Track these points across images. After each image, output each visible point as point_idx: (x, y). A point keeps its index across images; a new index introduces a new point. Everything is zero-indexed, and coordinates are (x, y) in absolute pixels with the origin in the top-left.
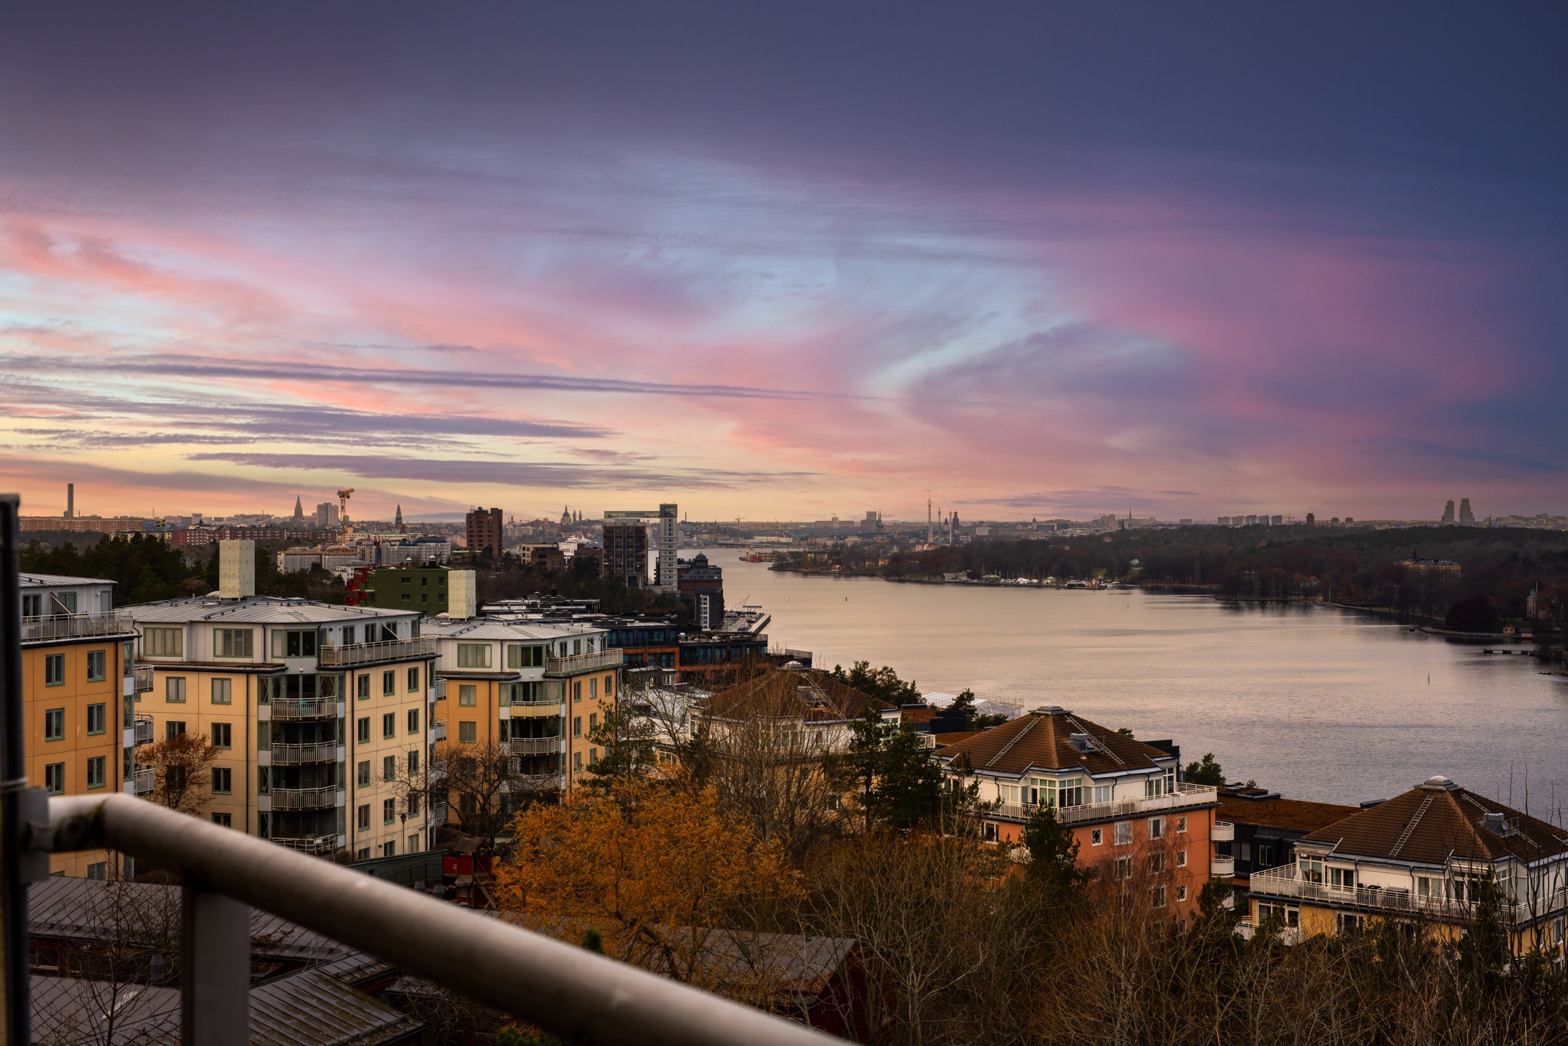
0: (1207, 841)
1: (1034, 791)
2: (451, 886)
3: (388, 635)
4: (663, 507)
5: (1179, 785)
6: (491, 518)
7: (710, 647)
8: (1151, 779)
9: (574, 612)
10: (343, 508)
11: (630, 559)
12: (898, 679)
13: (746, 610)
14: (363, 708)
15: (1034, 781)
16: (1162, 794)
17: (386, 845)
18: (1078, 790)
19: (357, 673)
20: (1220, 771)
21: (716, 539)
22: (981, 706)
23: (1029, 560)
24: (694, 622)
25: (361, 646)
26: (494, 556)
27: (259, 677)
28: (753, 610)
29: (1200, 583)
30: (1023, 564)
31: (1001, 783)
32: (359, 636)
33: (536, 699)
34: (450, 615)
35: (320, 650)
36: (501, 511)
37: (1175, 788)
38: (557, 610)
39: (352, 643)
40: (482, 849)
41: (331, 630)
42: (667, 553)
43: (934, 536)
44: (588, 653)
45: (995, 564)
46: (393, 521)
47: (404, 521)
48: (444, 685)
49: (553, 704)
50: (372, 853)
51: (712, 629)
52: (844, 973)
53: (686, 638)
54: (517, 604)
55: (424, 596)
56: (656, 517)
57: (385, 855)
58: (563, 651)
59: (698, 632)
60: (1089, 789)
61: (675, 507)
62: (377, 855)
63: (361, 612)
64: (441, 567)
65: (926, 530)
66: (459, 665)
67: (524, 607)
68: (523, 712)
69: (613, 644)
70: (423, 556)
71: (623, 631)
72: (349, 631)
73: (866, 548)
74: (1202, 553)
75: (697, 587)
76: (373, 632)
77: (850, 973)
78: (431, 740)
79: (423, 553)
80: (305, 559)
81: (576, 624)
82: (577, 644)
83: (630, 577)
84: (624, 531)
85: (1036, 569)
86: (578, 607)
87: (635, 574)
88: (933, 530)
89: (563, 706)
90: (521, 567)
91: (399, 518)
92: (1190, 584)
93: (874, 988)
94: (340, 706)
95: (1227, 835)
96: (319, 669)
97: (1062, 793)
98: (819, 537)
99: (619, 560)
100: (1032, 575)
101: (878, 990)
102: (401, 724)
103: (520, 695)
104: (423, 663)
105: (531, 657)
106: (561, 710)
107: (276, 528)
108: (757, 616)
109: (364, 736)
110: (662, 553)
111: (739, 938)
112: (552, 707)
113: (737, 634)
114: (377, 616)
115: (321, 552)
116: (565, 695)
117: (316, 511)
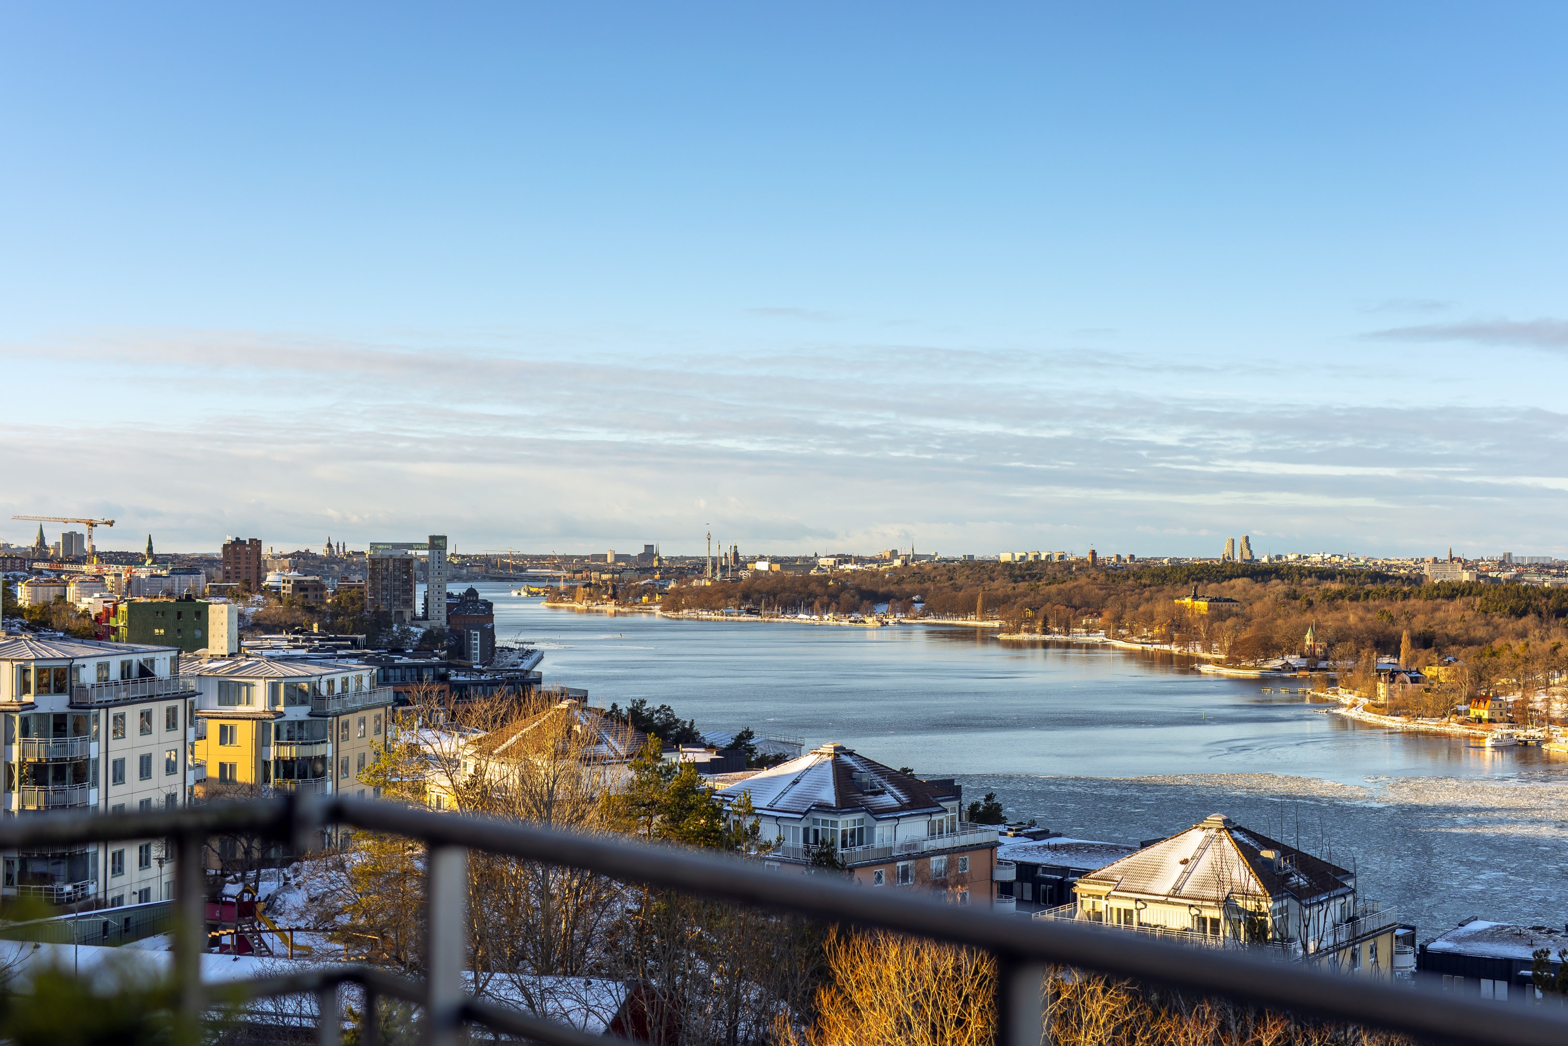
0: (989, 881)
1: (816, 831)
2: (213, 933)
3: (145, 672)
4: (433, 538)
5: (961, 824)
6: (248, 549)
7: (482, 685)
8: (933, 818)
9: (339, 647)
10: (90, 537)
11: (397, 593)
12: (676, 717)
13: (517, 646)
14: (118, 749)
15: (815, 821)
16: (945, 834)
17: (140, 892)
18: (861, 830)
19: (113, 711)
20: (1001, 810)
21: (487, 572)
22: (760, 745)
23: (810, 595)
24: (464, 659)
25: (117, 684)
26: (252, 589)
27: (6, 716)
28: (525, 646)
29: (983, 621)
30: (803, 599)
31: (782, 823)
32: (115, 673)
33: (300, 739)
34: (211, 651)
35: (71, 687)
36: (260, 541)
37: (958, 827)
38: (321, 646)
39: (107, 679)
40: (246, 894)
41: (84, 666)
42: (436, 586)
43: (712, 571)
44: (357, 690)
45: (775, 599)
46: (144, 552)
47: (155, 552)
48: (205, 726)
49: (318, 743)
50: (126, 900)
51: (484, 666)
52: (626, 1016)
53: (457, 675)
54: (278, 639)
55: (179, 631)
56: (425, 549)
57: (140, 902)
58: (331, 691)
59: (469, 669)
60: (871, 829)
61: (444, 538)
62: (131, 902)
63: (117, 648)
64: (198, 600)
65: (704, 565)
66: (219, 705)
67: (286, 643)
68: (287, 752)
69: (382, 680)
70: (177, 588)
71: (391, 667)
72: (103, 667)
73: (643, 583)
74: (984, 590)
75: (467, 622)
76: (129, 668)
77: (632, 1016)
78: (190, 781)
79: (177, 585)
80: (49, 591)
81: (341, 660)
82: (345, 682)
83: (397, 612)
84: (391, 564)
85: (817, 604)
86: (343, 643)
87: (402, 609)
88: (712, 564)
89: (330, 746)
90: (280, 600)
91: (150, 549)
92: (972, 621)
93: (656, 1031)
94: (93, 746)
95: (1009, 875)
96: (72, 708)
97: (844, 833)
98: (595, 571)
99: (385, 593)
100: (812, 611)
101: (660, 1034)
102: (158, 767)
103: (284, 735)
104: (182, 701)
105: (296, 696)
106: (327, 750)
107: (17, 558)
108: (529, 653)
109: (119, 777)
110: (431, 586)
111: (521, 981)
112: (318, 746)
113: (509, 671)
114: (134, 652)
115: (65, 584)
116: (331, 736)
117: (61, 541)
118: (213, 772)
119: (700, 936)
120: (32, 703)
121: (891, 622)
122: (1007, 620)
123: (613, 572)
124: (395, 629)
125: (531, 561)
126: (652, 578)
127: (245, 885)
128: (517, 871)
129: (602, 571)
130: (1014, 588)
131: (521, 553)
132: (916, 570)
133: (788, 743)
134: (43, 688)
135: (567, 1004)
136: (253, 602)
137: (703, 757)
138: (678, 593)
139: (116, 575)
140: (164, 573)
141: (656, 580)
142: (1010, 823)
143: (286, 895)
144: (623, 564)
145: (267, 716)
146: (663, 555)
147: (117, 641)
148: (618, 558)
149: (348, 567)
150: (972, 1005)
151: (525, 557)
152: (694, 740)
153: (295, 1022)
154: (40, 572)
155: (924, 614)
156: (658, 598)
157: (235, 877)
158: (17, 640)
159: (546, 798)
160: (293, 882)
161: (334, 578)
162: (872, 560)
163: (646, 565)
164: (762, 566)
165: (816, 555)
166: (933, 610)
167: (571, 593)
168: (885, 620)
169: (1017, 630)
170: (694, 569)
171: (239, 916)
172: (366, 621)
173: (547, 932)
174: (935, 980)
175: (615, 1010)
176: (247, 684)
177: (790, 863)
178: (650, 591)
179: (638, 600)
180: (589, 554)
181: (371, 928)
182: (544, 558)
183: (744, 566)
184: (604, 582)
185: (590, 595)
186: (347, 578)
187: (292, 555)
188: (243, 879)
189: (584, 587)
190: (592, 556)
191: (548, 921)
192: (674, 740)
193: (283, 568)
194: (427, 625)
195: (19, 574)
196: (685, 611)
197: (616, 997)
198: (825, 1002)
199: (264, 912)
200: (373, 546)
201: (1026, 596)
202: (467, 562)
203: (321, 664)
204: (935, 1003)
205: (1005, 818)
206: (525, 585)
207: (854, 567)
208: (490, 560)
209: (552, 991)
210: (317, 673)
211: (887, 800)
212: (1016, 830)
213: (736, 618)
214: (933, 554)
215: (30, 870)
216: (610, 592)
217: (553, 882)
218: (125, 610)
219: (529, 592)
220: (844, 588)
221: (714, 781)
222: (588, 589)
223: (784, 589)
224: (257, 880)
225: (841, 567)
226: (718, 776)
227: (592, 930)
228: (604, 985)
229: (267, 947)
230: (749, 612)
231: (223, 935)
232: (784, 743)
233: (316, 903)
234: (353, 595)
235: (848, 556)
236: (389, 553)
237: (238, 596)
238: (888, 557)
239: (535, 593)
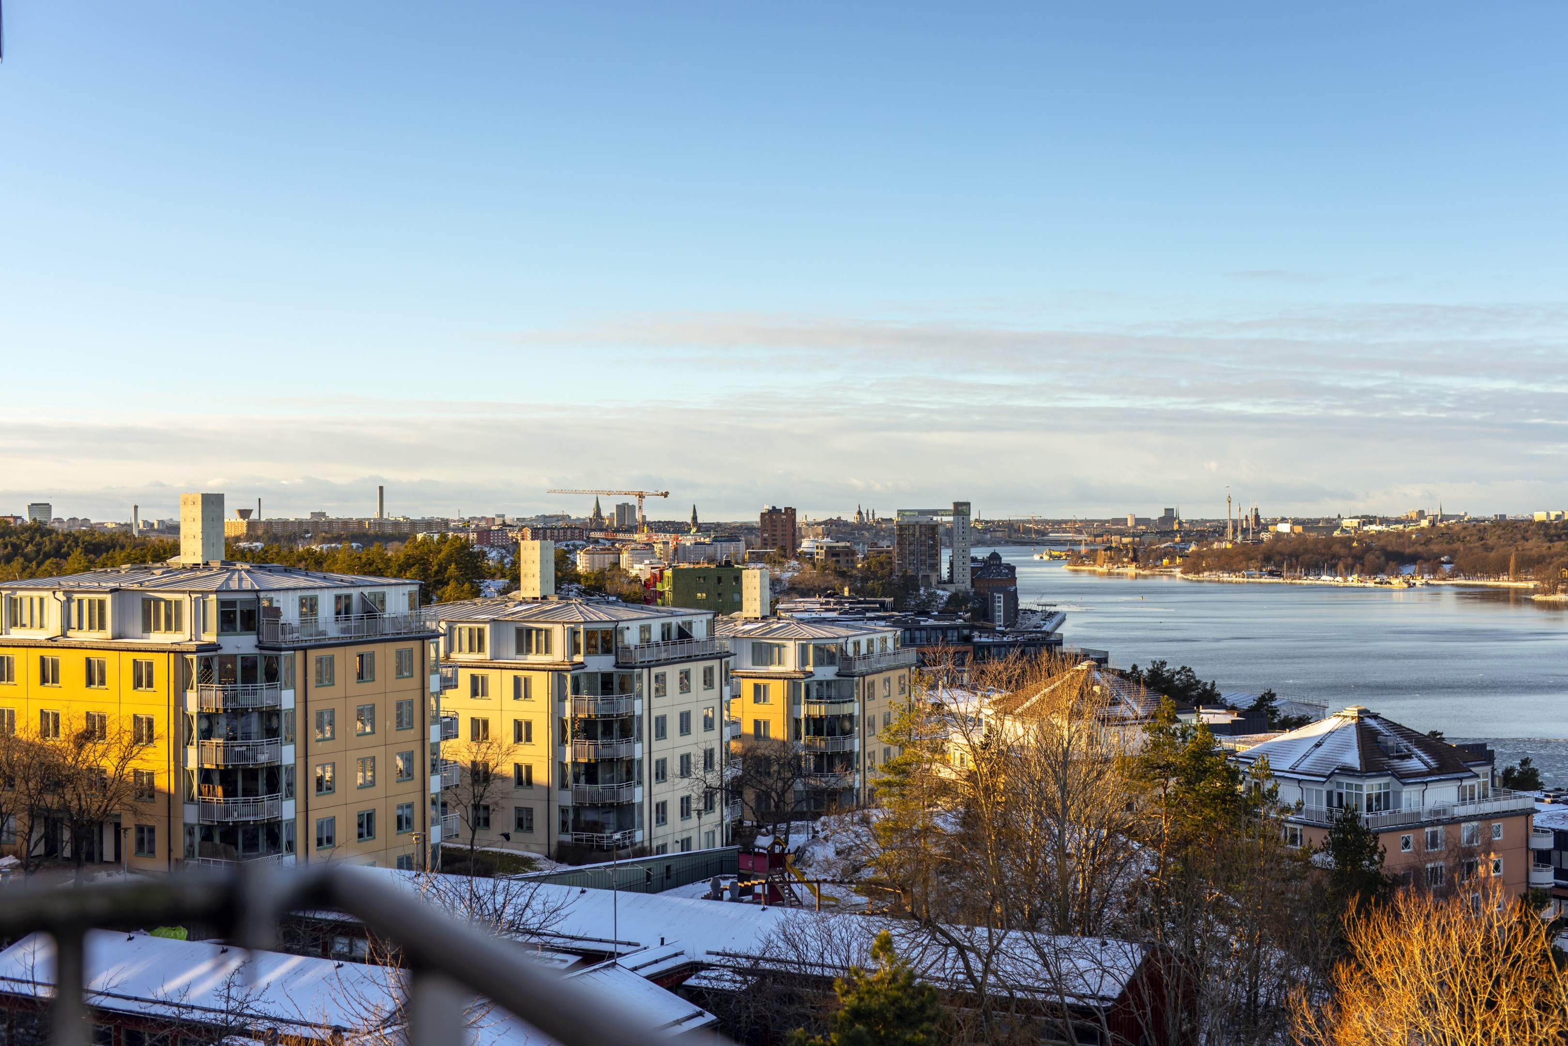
0: (1524, 850)
1: (1340, 795)
2: (746, 883)
3: (684, 634)
4: (957, 505)
5: (1494, 790)
6: (784, 517)
7: (1004, 646)
8: (1464, 783)
9: (867, 610)
10: (640, 508)
11: (924, 558)
12: (1197, 679)
13: (1040, 609)
14: (660, 705)
15: (1339, 785)
16: (1476, 799)
17: (682, 841)
18: (1387, 794)
19: (655, 671)
20: (1537, 776)
21: (1010, 537)
22: (1284, 707)
23: (1333, 556)
24: (988, 621)
25: (658, 645)
26: (788, 555)
27: (559, 675)
28: (1047, 608)
29: (1516, 581)
30: (1326, 561)
31: (1305, 786)
32: (656, 635)
33: (829, 698)
34: (744, 614)
35: (617, 648)
36: (795, 510)
37: (1490, 793)
38: (850, 609)
39: (649, 641)
40: (777, 846)
41: (628, 628)
42: (961, 551)
43: (1233, 534)
44: (882, 651)
45: (1297, 561)
46: (689, 521)
47: (699, 521)
48: (739, 684)
49: (846, 702)
50: (669, 848)
51: (1006, 627)
52: (1142, 978)
53: (980, 637)
54: (811, 603)
55: (719, 595)
56: (950, 515)
57: (682, 851)
58: (857, 650)
59: (992, 631)
60: (1398, 794)
61: (968, 504)
62: (674, 851)
63: (657, 611)
64: (736, 566)
65: (1225, 527)
66: (754, 664)
67: (818, 606)
68: (817, 710)
69: (906, 642)
70: (719, 555)
71: (917, 629)
72: (645, 629)
73: (1163, 546)
74: (1517, 550)
75: (991, 585)
76: (669, 630)
77: (1149, 978)
78: (727, 737)
79: (719, 552)
80: (604, 558)
81: (869, 623)
82: (870, 642)
83: (924, 576)
84: (917, 530)
85: (1341, 566)
86: (872, 606)
87: (928, 572)
88: (1233, 526)
89: (857, 705)
90: (814, 565)
91: (695, 518)
92: (1505, 582)
93: (1173, 994)
94: (638, 703)
95: (1547, 843)
96: (617, 667)
97: (1369, 797)
98: (1115, 534)
99: (912, 558)
100: (1336, 573)
101: (1177, 997)
102: (697, 723)
103: (814, 693)
104: (718, 661)
105: (824, 656)
106: (855, 708)
107: (576, 528)
108: (1051, 615)
109: (661, 733)
110: (956, 551)
111: (1035, 940)
112: (846, 705)
113: (1031, 632)
114: (673, 615)
115: (619, 552)
116: (858, 694)
117: (615, 512)
118: (748, 728)
119: (1219, 899)
120: (582, 663)
121: (1418, 583)
122: (1542, 580)
123: (1134, 535)
124: (922, 592)
125: (1053, 526)
126: (1173, 541)
127: (776, 838)
128: (1034, 830)
129: (1122, 534)
130: (1550, 548)
131: (1043, 518)
132: (1445, 531)
133: (1312, 705)
134: (591, 650)
135: (1082, 964)
136: (789, 567)
137: (1223, 718)
138: (1199, 555)
139: (664, 543)
140: (707, 540)
141: (1177, 543)
142: (1547, 788)
143: (815, 848)
144: (1144, 527)
145: (797, 675)
146: (1183, 517)
147: (663, 605)
148: (1138, 521)
149: (877, 533)
150: (1504, 987)
151: (1047, 522)
152: (1216, 702)
153: (817, 971)
154: (596, 541)
155: (1453, 575)
156: (1178, 560)
157: (767, 830)
158: (568, 605)
159: (1060, 758)
160: (821, 835)
161: (864, 544)
162: (1398, 521)
163: (1167, 528)
164: (1284, 528)
165: (1339, 516)
166: (1462, 571)
167: (1092, 556)
168: (1412, 581)
169: (1554, 591)
170: (1215, 531)
171: (770, 867)
172: (894, 585)
173: (1065, 890)
174: (1463, 959)
175: (1131, 972)
176: (778, 645)
177: (1313, 826)
178: (1170, 554)
179: (1159, 563)
180: (1109, 518)
181: (893, 883)
182: (1066, 522)
183: (1265, 528)
184: (1125, 545)
185: (1111, 558)
186: (876, 544)
187: (825, 523)
188: (774, 832)
189: (1105, 550)
190: (1113, 520)
191: (1065, 880)
192: (1195, 701)
193: (817, 535)
194: (952, 588)
195: (578, 543)
196: (1206, 574)
197: (1132, 960)
198: (1343, 977)
199: (794, 863)
200: (900, 512)
201: (1562, 556)
202: (991, 527)
203: (847, 626)
204: (1463, 982)
205: (1542, 784)
206: (1047, 549)
207: (1379, 528)
208: (1012, 525)
209: (1067, 951)
210: (843, 635)
211: (1414, 764)
212: (1554, 797)
213: (1257, 580)
214: (1462, 514)
215: (582, 818)
216: (1131, 555)
217: (1069, 841)
218: (670, 575)
219: (1051, 556)
220: (1369, 549)
221: (1235, 742)
222: (1109, 552)
223: (1306, 551)
224: (787, 833)
225: (1365, 528)
226: (1238, 738)
227: (1109, 891)
228: (1120, 947)
229: (796, 897)
230: (1271, 574)
231: (755, 885)
232: (1307, 705)
233: (843, 856)
234: (882, 560)
235: (1372, 517)
236: (914, 520)
237: (775, 562)
238: (1414, 517)
239: (1056, 557)
